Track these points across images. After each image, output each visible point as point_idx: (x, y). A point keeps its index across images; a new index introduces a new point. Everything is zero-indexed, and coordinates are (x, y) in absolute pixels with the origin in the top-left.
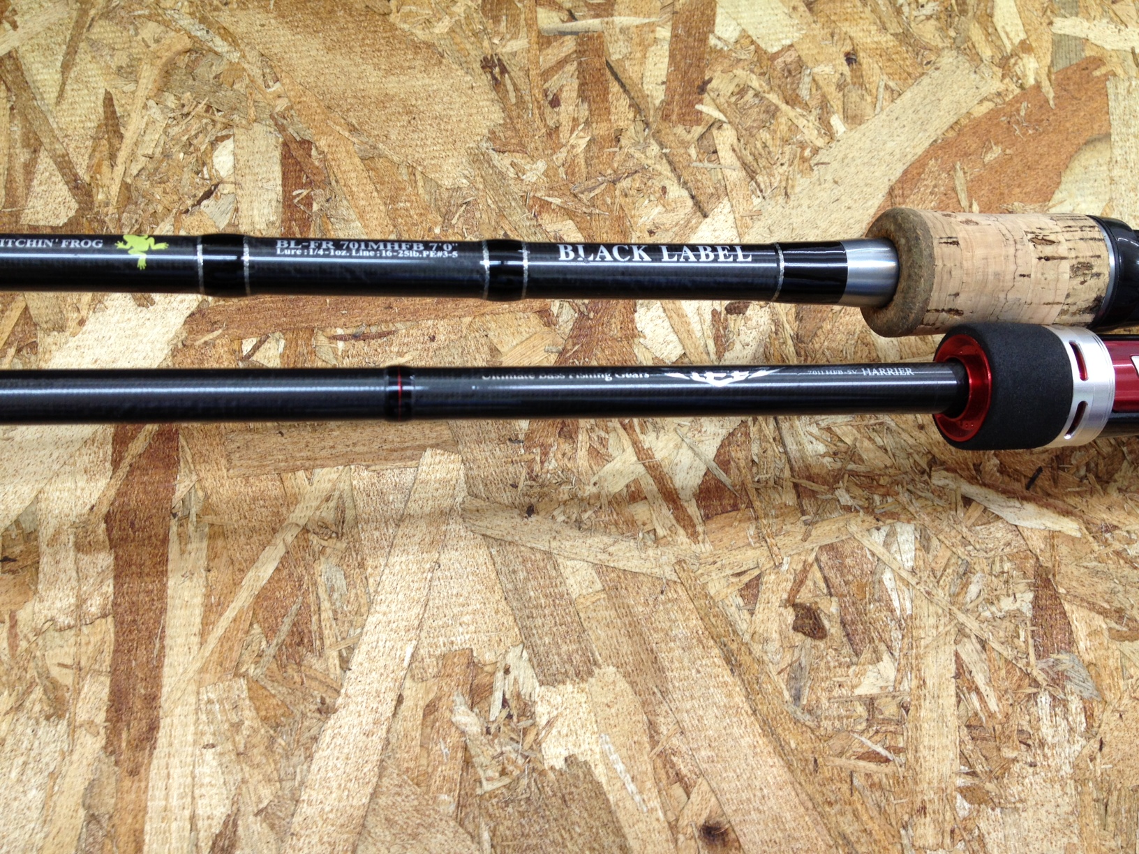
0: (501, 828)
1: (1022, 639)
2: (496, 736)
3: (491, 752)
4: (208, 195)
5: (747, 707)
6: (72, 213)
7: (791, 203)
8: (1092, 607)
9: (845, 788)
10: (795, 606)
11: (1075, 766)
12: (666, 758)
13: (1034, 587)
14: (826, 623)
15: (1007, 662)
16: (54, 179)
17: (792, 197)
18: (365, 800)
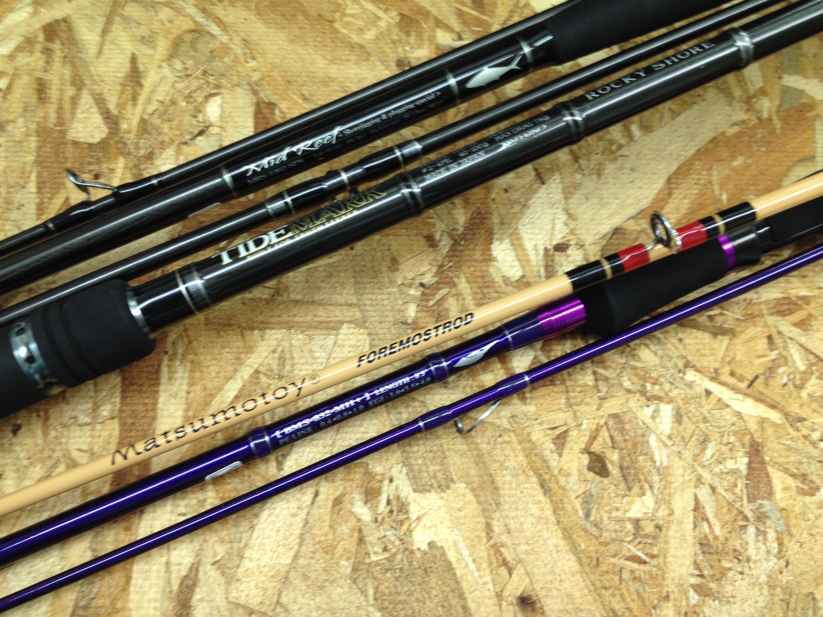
0: (382, 588)
1: (739, 488)
2: (381, 524)
3: (378, 535)
4: (201, 133)
5: (553, 518)
6: (104, 135)
7: (602, 181)
8: (786, 471)
9: (616, 578)
10: (590, 453)
11: (769, 576)
12: (496, 549)
13: (749, 454)
14: (610, 467)
15: (729, 503)
16: (92, 110)
17: (603, 177)
18: (289, 561)
